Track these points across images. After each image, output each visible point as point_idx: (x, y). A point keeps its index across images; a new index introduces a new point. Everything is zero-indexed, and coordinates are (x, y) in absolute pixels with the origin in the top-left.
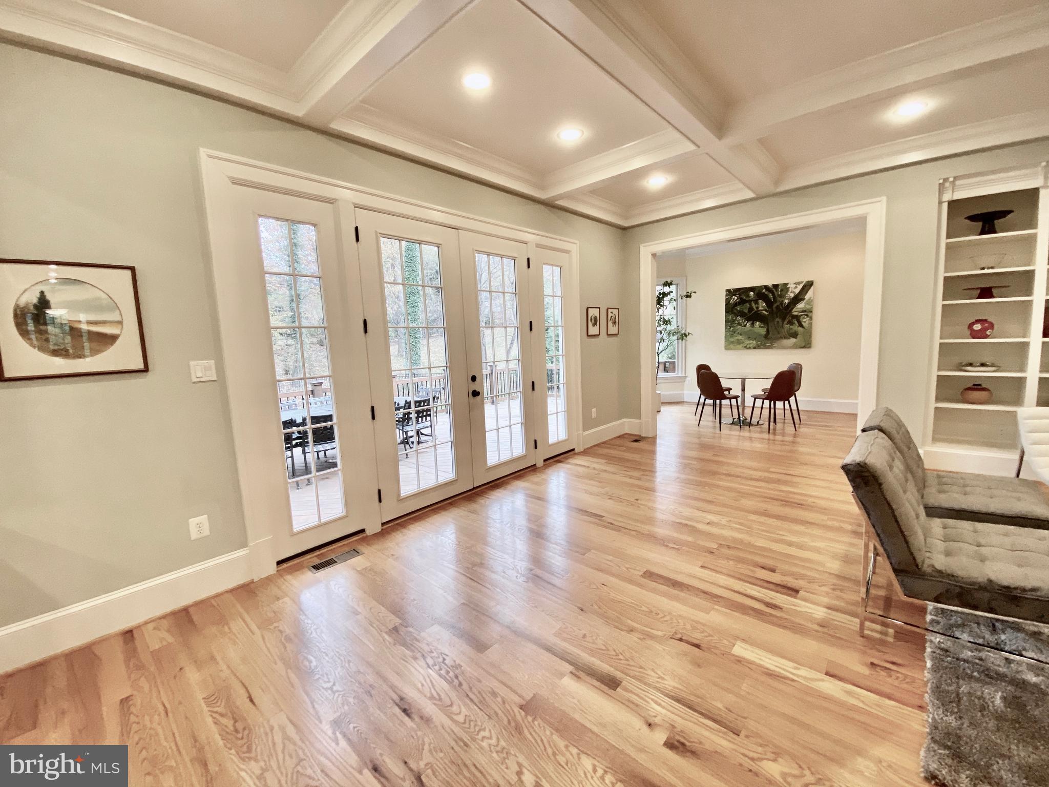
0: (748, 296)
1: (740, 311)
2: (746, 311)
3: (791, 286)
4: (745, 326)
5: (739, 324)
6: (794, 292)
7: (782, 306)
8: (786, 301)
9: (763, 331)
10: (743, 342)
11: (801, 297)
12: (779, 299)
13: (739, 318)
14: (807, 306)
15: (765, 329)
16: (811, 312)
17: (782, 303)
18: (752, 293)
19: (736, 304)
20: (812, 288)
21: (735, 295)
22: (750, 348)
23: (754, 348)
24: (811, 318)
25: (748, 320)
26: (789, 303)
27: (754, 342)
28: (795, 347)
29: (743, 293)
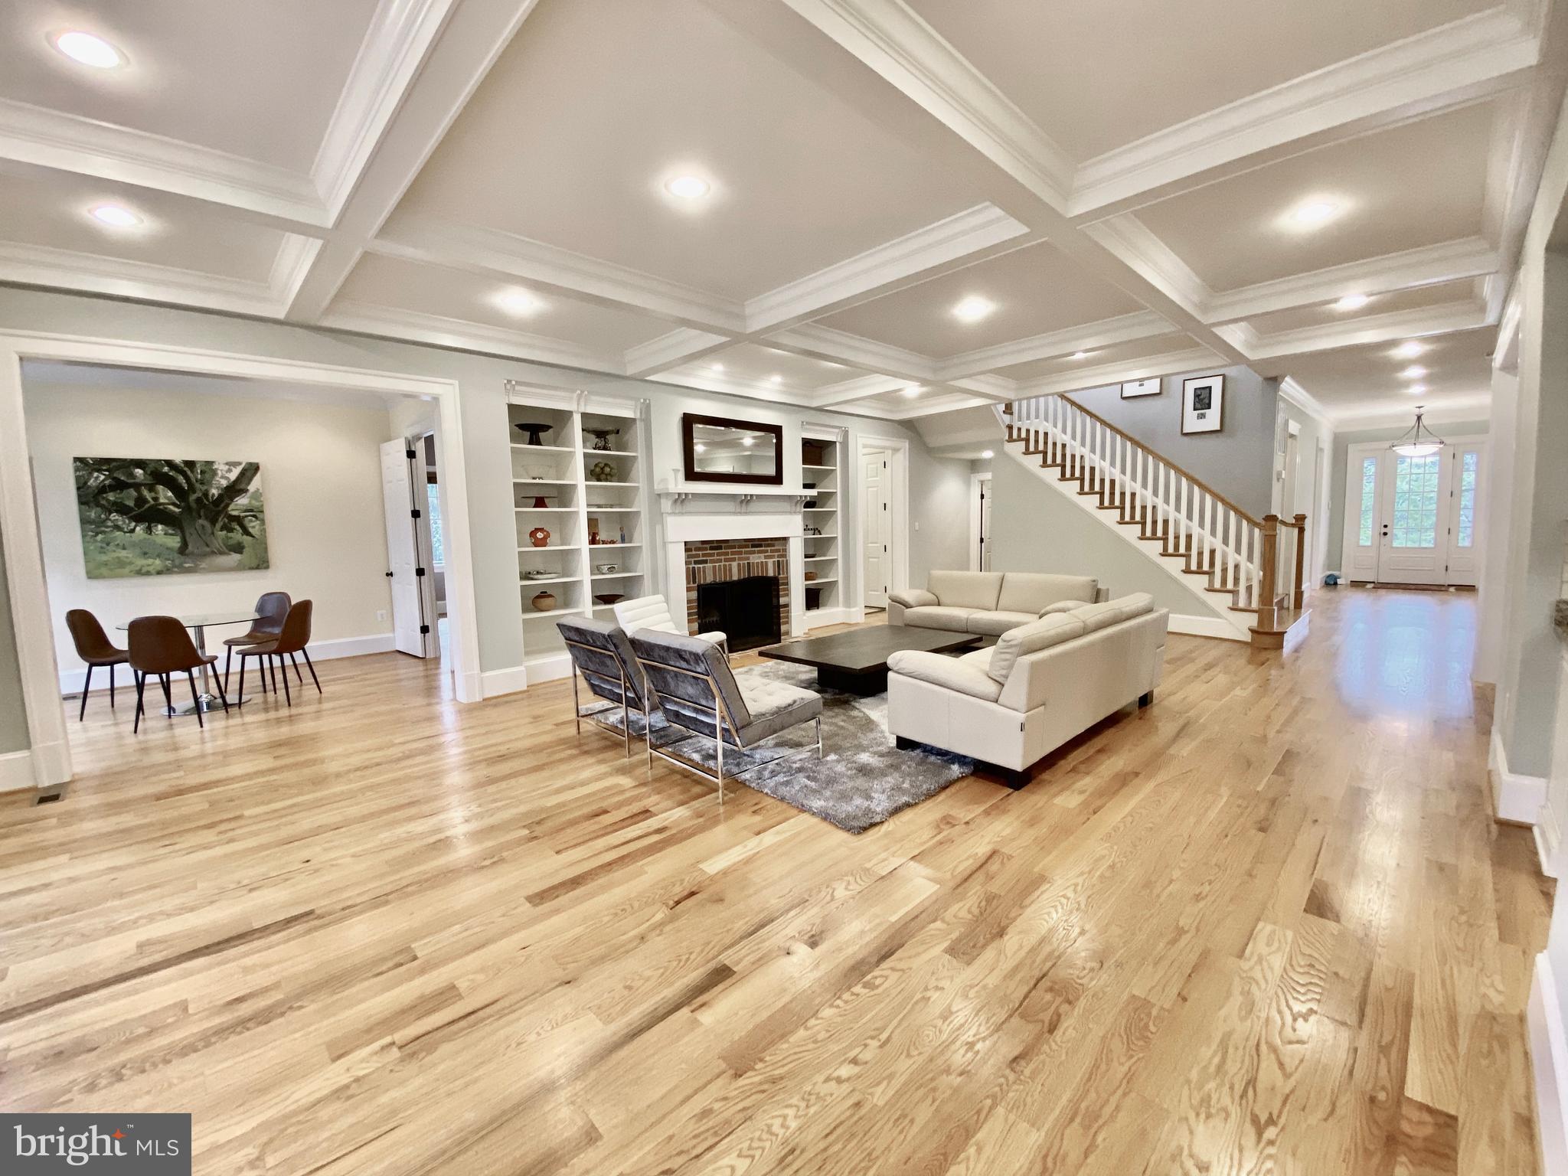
0: (132, 475)
1: (115, 503)
2: (131, 503)
3: (221, 468)
4: (133, 531)
5: (118, 528)
6: (227, 478)
7: (208, 500)
8: (214, 492)
9: (175, 542)
10: (131, 563)
11: (242, 486)
12: (198, 485)
13: (114, 516)
14: (253, 502)
15: (178, 539)
16: (262, 512)
17: (206, 494)
18: (139, 472)
19: (102, 490)
20: (259, 475)
21: (99, 471)
22: (148, 574)
23: (159, 573)
24: (263, 522)
25: (138, 519)
26: (220, 495)
27: (158, 562)
28: (240, 568)
29: (118, 468)
